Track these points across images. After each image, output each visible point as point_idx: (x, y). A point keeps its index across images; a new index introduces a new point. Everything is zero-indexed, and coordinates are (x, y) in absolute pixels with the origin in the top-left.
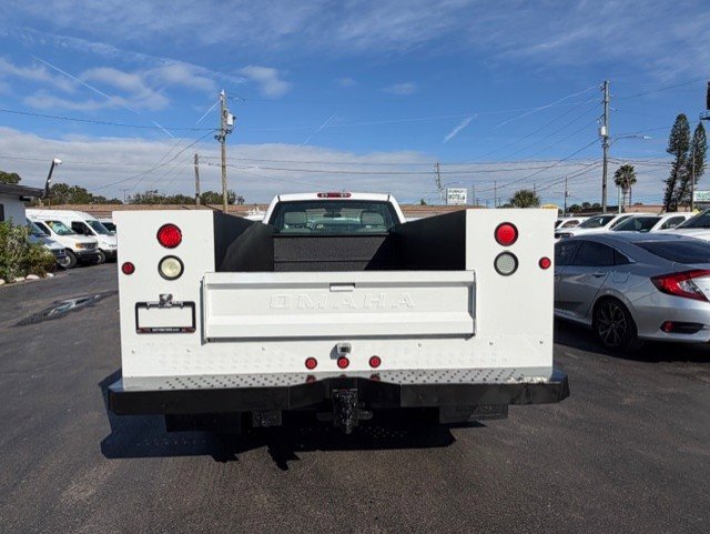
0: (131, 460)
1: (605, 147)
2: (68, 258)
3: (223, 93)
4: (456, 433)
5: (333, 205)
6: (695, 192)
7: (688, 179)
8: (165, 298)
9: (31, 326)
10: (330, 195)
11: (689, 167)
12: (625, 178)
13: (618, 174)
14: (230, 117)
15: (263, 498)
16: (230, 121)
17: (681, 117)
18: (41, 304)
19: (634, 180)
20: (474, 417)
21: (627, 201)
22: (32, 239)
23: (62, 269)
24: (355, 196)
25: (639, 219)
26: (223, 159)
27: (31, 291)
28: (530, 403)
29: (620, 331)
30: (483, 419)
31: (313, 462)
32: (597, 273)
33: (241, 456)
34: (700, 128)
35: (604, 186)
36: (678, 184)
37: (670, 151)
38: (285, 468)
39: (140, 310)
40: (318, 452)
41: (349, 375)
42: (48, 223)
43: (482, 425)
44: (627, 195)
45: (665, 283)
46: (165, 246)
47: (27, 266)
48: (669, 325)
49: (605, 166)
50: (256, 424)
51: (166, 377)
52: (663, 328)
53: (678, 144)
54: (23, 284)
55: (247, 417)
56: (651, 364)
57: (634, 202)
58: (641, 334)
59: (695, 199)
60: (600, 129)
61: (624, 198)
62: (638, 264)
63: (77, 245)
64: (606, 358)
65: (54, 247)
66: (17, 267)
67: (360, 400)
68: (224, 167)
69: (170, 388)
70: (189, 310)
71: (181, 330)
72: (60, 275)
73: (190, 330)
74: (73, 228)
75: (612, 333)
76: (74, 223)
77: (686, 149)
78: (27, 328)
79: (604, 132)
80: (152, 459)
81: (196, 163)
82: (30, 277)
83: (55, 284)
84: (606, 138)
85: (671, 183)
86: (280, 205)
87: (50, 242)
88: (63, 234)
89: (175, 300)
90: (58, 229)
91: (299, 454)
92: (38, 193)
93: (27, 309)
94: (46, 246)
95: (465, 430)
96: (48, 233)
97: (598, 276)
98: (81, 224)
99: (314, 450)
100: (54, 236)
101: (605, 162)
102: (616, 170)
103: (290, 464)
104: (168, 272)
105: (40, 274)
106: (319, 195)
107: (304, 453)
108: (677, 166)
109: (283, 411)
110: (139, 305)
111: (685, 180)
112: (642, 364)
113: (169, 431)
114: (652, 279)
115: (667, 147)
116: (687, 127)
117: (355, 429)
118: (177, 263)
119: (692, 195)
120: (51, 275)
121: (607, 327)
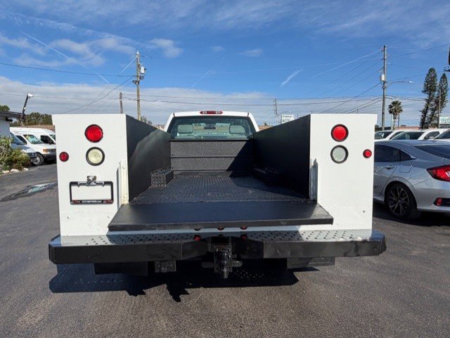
0: (69, 294)
1: (384, 88)
2: (38, 158)
3: (138, 53)
4: (298, 275)
5: (210, 119)
6: (440, 118)
7: (435, 110)
8: (91, 178)
9: (11, 201)
10: (208, 112)
11: (437, 102)
12: (395, 109)
13: (391, 107)
14: (142, 68)
15: (162, 323)
16: (142, 71)
17: (432, 70)
18: (19, 187)
19: (401, 111)
20: (311, 264)
21: (396, 123)
22: (14, 146)
23: (35, 165)
24: (225, 113)
25: (409, 133)
26: (138, 96)
27: (13, 180)
28: (358, 255)
29: (404, 205)
30: (318, 265)
31: (198, 296)
32: (388, 166)
33: (147, 291)
34: (444, 77)
35: (383, 113)
36: (429, 113)
37: (424, 92)
38: (178, 300)
39: (72, 187)
40: (202, 289)
41: (225, 235)
42: (25, 136)
43: (317, 270)
44: (397, 120)
45: (436, 172)
46: (91, 141)
47: (11, 163)
48: (440, 201)
49: (384, 100)
50: (157, 271)
51: (92, 236)
52: (435, 203)
53: (429, 88)
54: (8, 174)
55: (151, 265)
56: (427, 227)
57: (401, 124)
58: (419, 207)
59: (440, 122)
60: (381, 76)
61: (394, 122)
62: (417, 160)
63: (44, 150)
64: (395, 223)
65: (28, 151)
66: (4, 163)
67: (233, 253)
68: (138, 101)
69: (94, 244)
70: (109, 187)
71: (102, 202)
72: (33, 169)
73: (110, 202)
74: (42, 140)
75: (399, 206)
76: (42, 137)
77: (435, 91)
78: (7, 202)
79: (383, 79)
80: (84, 294)
81: (121, 98)
82: (13, 170)
83: (29, 175)
84: (385, 82)
85: (425, 112)
86: (175, 119)
87: (26, 148)
88: (35, 143)
89: (98, 180)
90: (31, 140)
91: (189, 290)
92: (18, 116)
93: (9, 190)
94: (24, 150)
95: (304, 273)
96: (25, 142)
97: (389, 169)
98: (47, 137)
99: (199, 287)
100: (29, 144)
101: (384, 98)
102: (390, 104)
103: (182, 297)
104: (93, 160)
105: (19, 168)
106: (201, 113)
107: (192, 289)
108: (428, 101)
109: (177, 262)
110: (72, 184)
111: (434, 110)
112: (420, 227)
113: (96, 274)
114: (427, 170)
115: (423, 89)
116: (435, 76)
117: (230, 274)
118: (100, 153)
119: (438, 120)
120: (27, 169)
121: (395, 202)
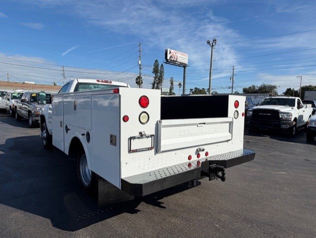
1: (140, 68)
6: (163, 88)
8: (142, 133)
11: (159, 79)
12: (139, 81)
17: (156, 61)
34: (162, 65)
36: (156, 85)
37: (153, 72)
46: (142, 107)
53: (156, 71)
59: (163, 91)
71: (149, 149)
73: (152, 148)
77: (158, 72)
79: (140, 63)
84: (141, 65)
85: (154, 85)
86: (79, 84)
89: (147, 134)
101: (140, 75)
103: (163, 205)
104: (143, 120)
108: (155, 78)
111: (158, 84)
116: (158, 65)
118: (146, 115)
